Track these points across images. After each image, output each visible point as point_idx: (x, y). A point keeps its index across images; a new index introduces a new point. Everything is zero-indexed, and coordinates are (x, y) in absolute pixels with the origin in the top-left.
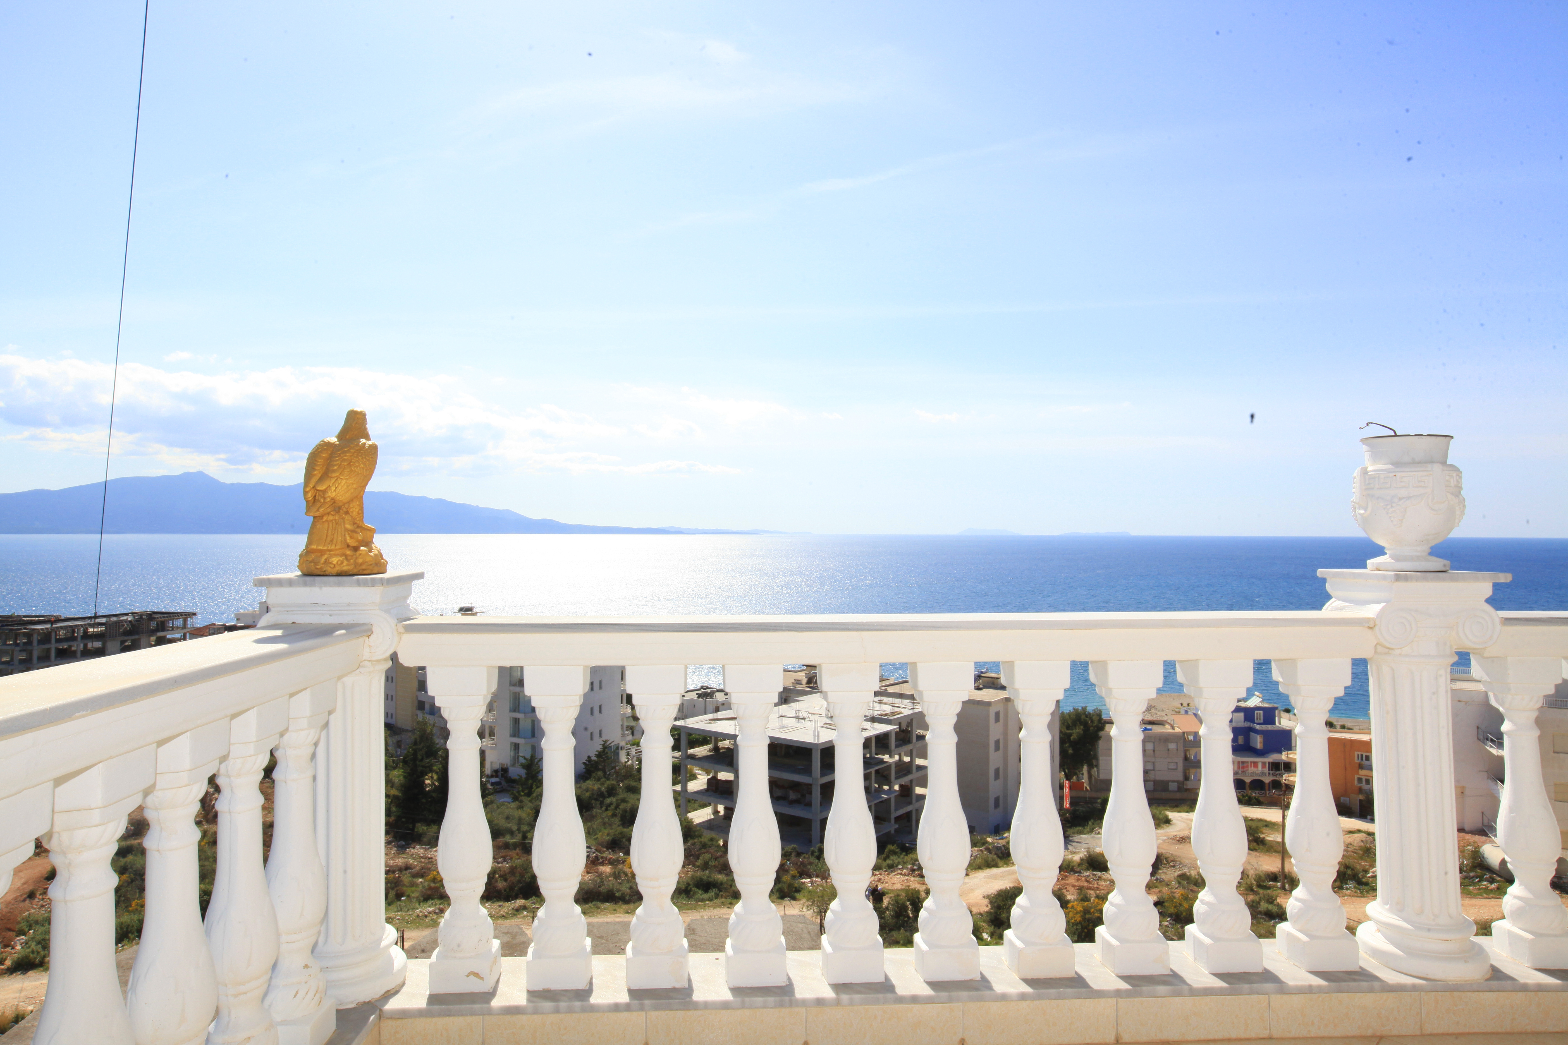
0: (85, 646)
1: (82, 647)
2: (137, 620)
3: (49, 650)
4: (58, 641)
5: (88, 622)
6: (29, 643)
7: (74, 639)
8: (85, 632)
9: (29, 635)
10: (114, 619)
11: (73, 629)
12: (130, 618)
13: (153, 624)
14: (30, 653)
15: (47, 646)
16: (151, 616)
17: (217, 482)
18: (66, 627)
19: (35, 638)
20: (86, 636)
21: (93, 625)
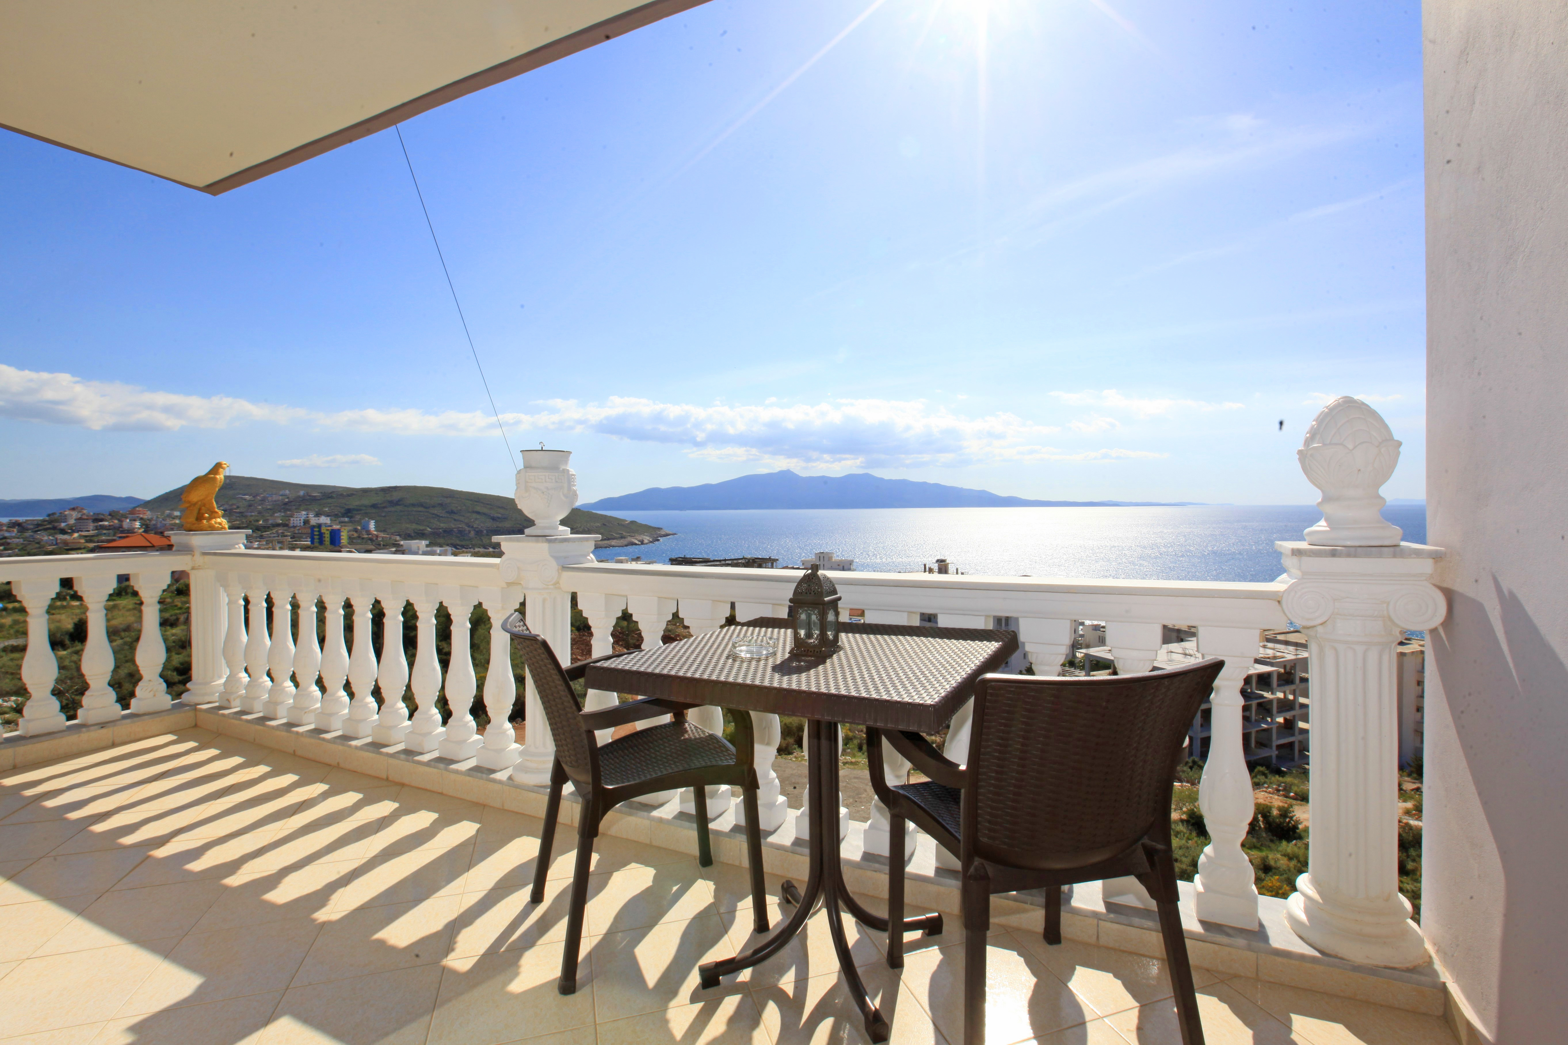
16: (754, 560)
17: (797, 475)
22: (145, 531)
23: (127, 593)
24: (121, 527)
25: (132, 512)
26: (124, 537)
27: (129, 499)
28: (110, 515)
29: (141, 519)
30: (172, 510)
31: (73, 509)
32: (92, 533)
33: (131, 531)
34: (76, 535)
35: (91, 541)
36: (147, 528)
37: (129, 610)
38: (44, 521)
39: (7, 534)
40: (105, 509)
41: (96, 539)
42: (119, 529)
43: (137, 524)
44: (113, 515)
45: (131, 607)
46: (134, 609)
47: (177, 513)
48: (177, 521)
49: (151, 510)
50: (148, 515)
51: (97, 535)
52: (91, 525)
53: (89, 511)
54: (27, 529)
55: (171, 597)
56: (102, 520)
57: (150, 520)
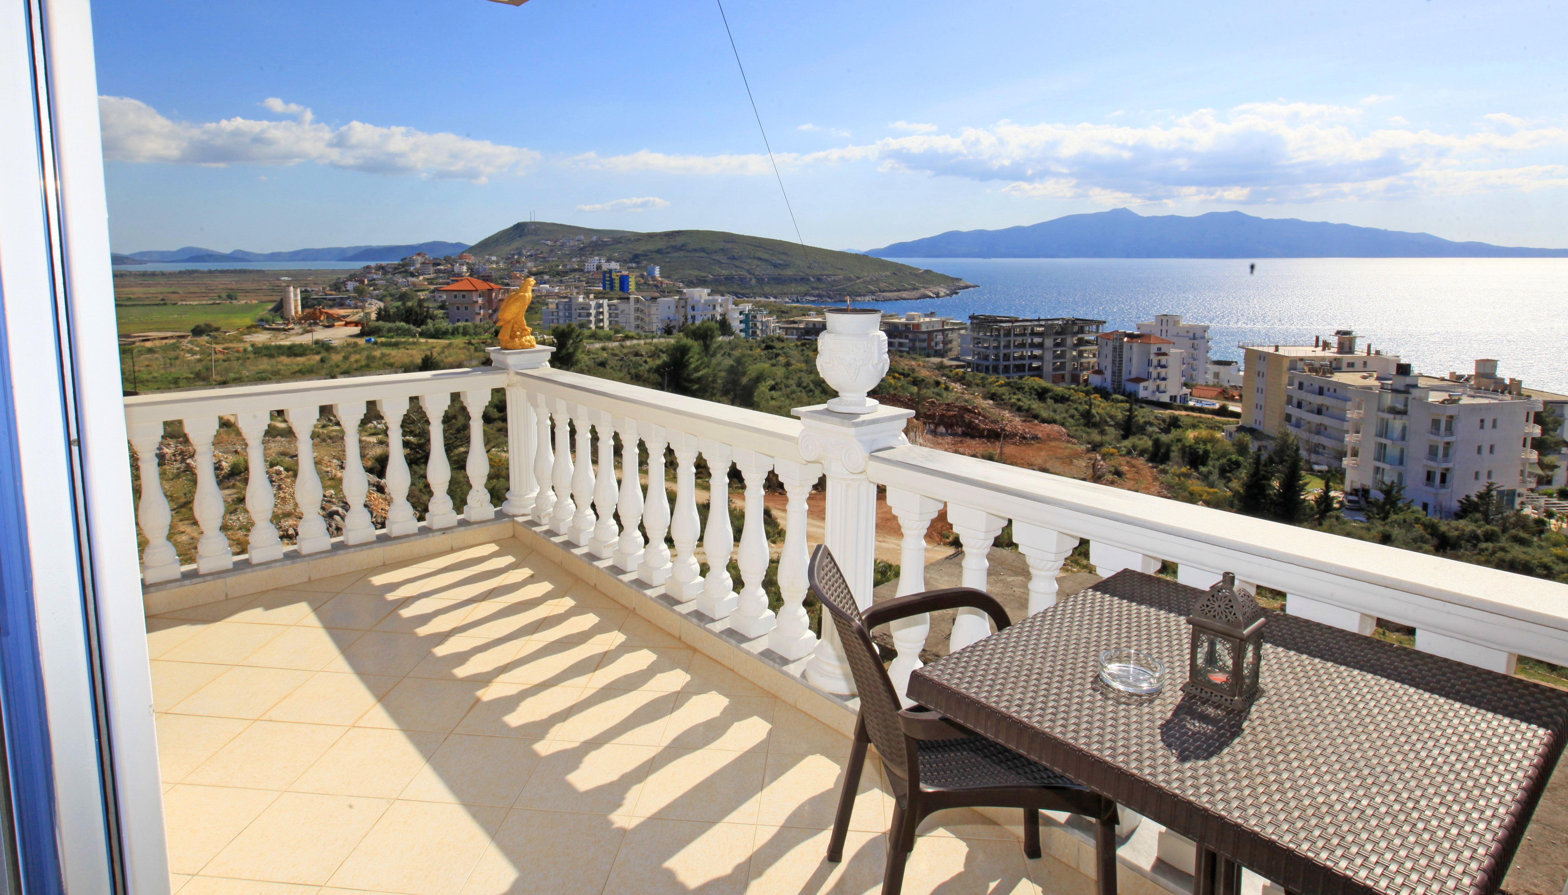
0: (1032, 340)
1: (1030, 341)
2: (1065, 324)
3: (1010, 341)
4: (1015, 335)
5: (1036, 323)
6: (999, 335)
7: (1024, 335)
8: (1032, 330)
9: (998, 330)
10: (1050, 322)
11: (1025, 328)
12: (1060, 322)
13: (1076, 328)
14: (999, 343)
15: (1008, 339)
16: (1074, 322)
17: (1137, 214)
18: (1020, 326)
19: (1002, 332)
20: (1033, 334)
21: (1041, 326)
22: (471, 275)
23: (458, 333)
24: (453, 271)
25: (461, 257)
26: (457, 281)
27: (458, 245)
28: (445, 260)
29: (468, 263)
30: (490, 255)
31: (419, 254)
32: (432, 276)
33: (460, 275)
34: (421, 278)
35: (431, 283)
36: (473, 272)
37: (460, 349)
38: (399, 265)
39: (375, 277)
40: (441, 254)
41: (435, 281)
42: (450, 273)
43: (465, 268)
44: (447, 260)
45: (462, 345)
46: (464, 348)
47: (494, 258)
48: (494, 266)
49: (475, 255)
50: (472, 259)
51: (436, 278)
52: (432, 269)
53: (430, 257)
54: (389, 272)
55: (491, 338)
56: (439, 264)
57: (474, 264)
